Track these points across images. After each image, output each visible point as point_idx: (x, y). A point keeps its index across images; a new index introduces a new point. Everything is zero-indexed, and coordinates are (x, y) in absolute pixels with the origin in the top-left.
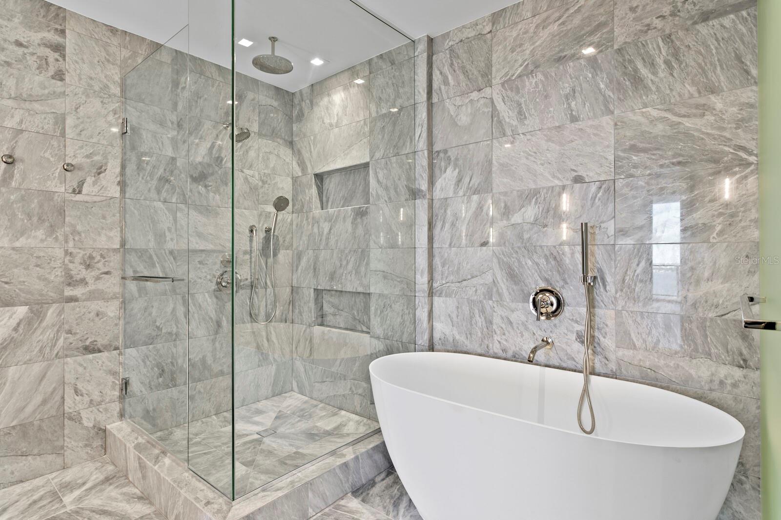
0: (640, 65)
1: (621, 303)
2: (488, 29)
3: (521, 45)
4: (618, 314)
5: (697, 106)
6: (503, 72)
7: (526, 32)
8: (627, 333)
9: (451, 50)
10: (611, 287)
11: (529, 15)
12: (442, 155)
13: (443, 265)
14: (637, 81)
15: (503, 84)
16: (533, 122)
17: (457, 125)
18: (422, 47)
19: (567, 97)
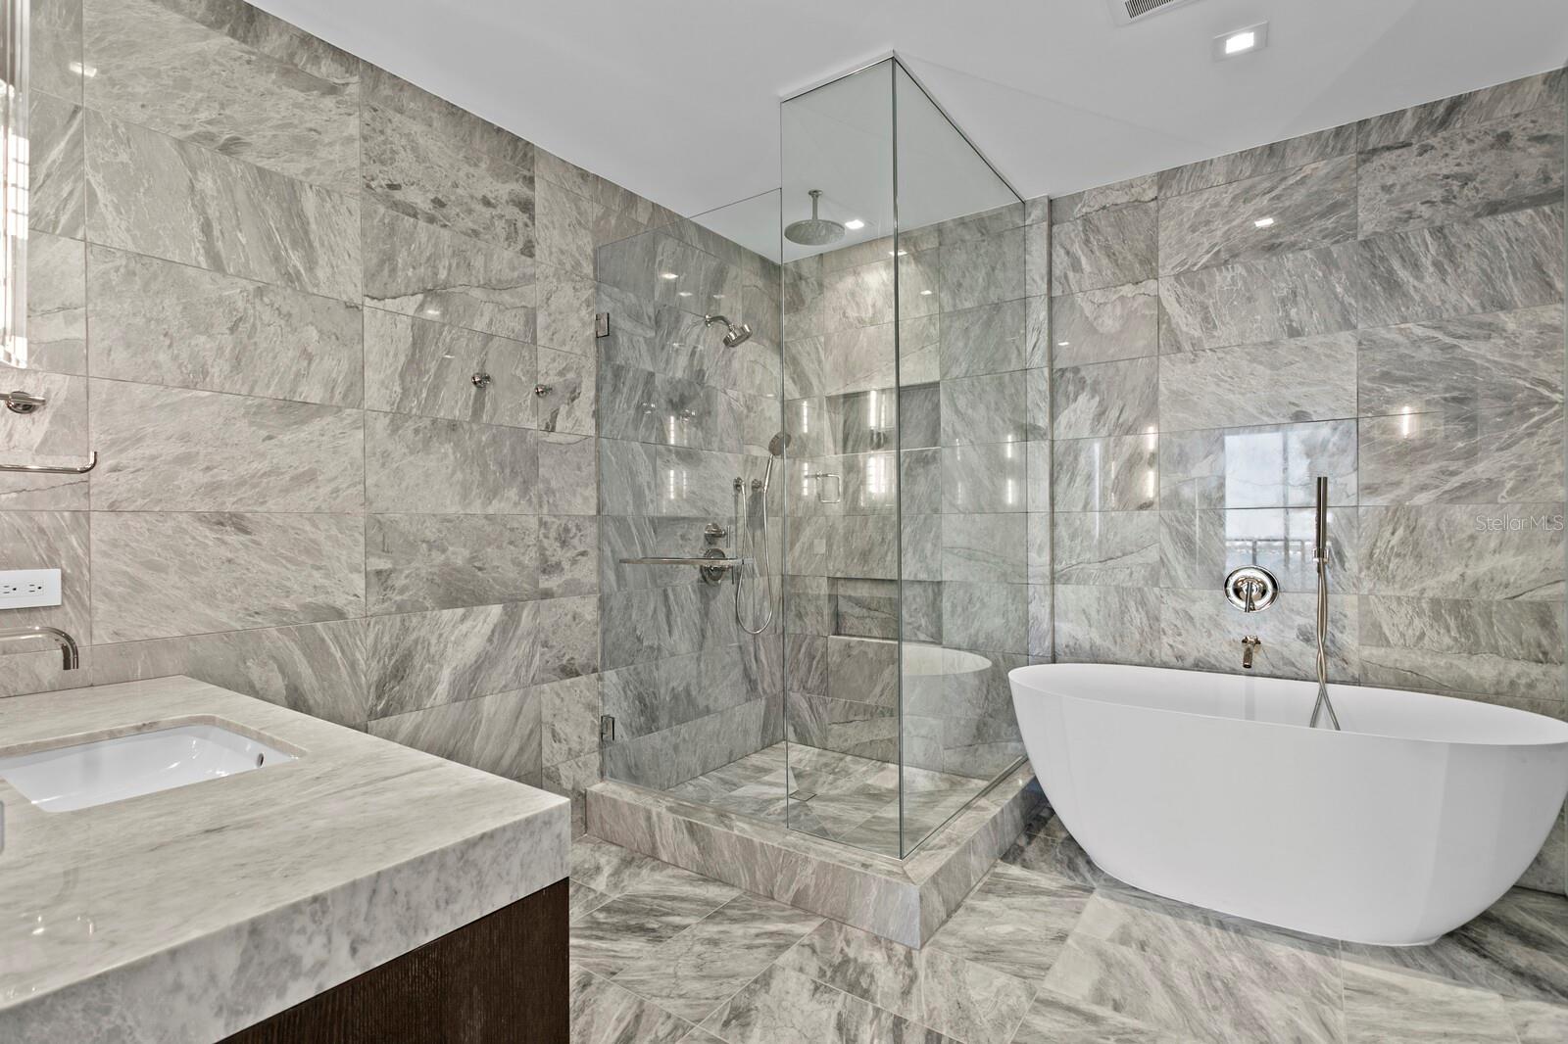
0: (1396, 264)
1: (1367, 585)
2: (1151, 194)
3: (1207, 223)
4: (1363, 600)
5: (1481, 325)
6: (1177, 259)
7: (1217, 205)
8: (1377, 626)
9: (1086, 219)
10: (1352, 565)
11: (1221, 180)
12: (1070, 375)
13: (1073, 538)
14: (1392, 285)
15: (1177, 277)
16: (1227, 332)
17: (1095, 331)
18: (1038, 213)
19: (1283, 301)
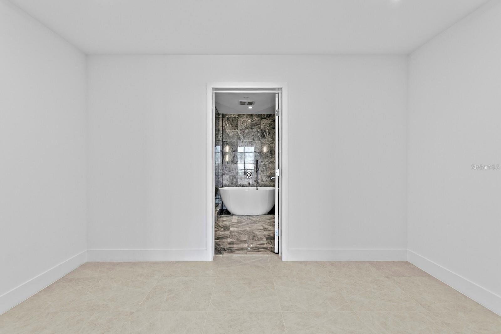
0: (264, 133)
1: (261, 174)
2: (237, 117)
3: (244, 123)
4: (261, 176)
5: (272, 142)
6: (240, 127)
7: (245, 121)
8: (262, 179)
9: (228, 118)
10: (260, 171)
11: (246, 117)
12: (225, 142)
13: (225, 168)
14: (264, 136)
15: (240, 130)
16: (246, 139)
17: (229, 136)
18: (221, 116)
19: (253, 135)
